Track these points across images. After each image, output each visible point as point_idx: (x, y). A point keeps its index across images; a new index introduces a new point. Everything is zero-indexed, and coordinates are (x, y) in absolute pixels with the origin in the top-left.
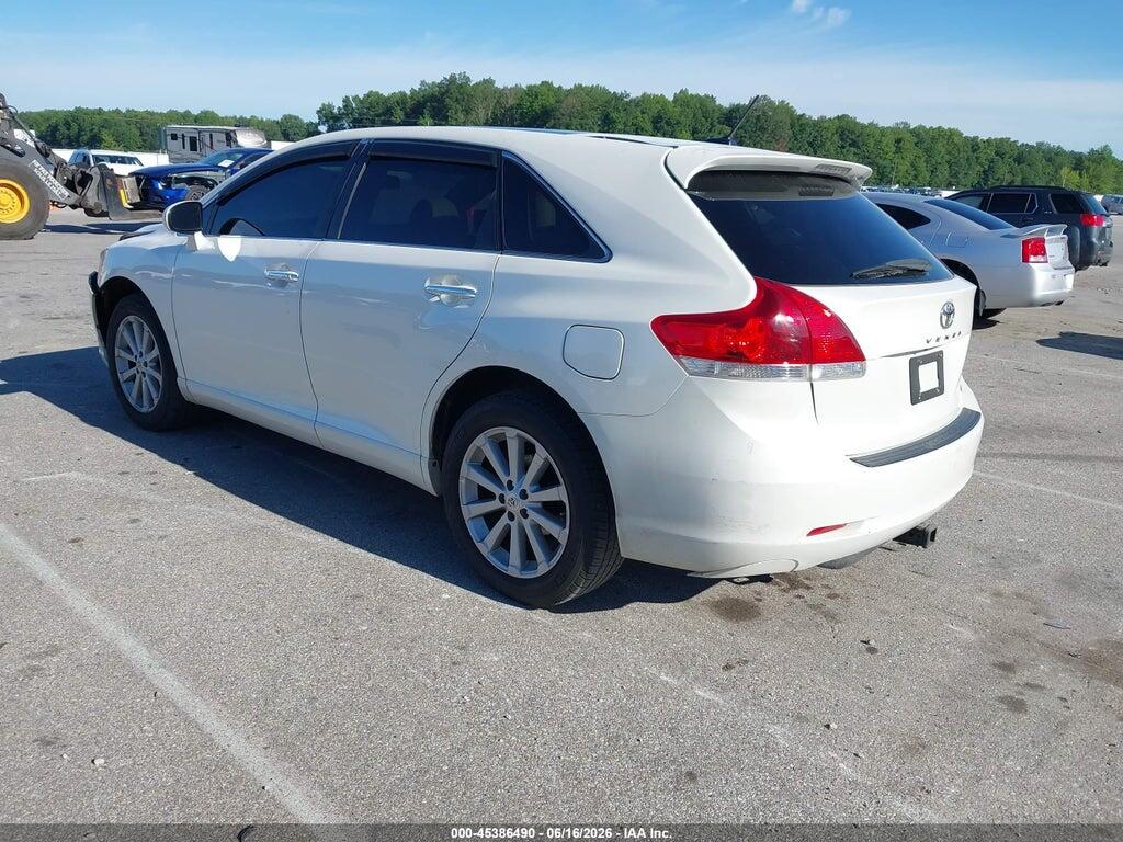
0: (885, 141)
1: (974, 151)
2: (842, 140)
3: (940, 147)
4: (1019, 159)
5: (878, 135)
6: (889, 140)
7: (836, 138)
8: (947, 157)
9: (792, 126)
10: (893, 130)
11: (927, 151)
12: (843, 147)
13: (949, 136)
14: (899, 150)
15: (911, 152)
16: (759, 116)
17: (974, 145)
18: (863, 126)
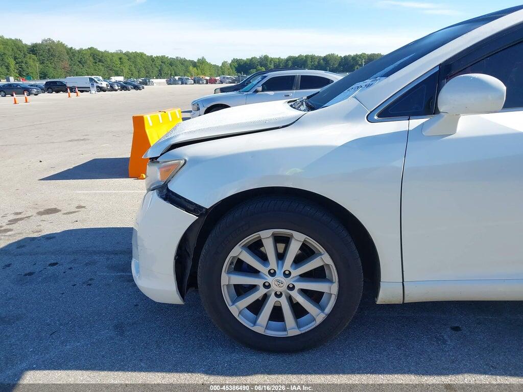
0: (114, 59)
1: (153, 62)
2: (94, 59)
3: (138, 60)
4: (171, 64)
5: (110, 56)
6: (116, 59)
7: (91, 58)
8: (143, 65)
9: (68, 53)
10: (117, 54)
11: (133, 62)
12: (95, 63)
13: (141, 55)
14: (122, 63)
15: (127, 64)
16: (49, 49)
17: (152, 59)
18: (102, 52)
